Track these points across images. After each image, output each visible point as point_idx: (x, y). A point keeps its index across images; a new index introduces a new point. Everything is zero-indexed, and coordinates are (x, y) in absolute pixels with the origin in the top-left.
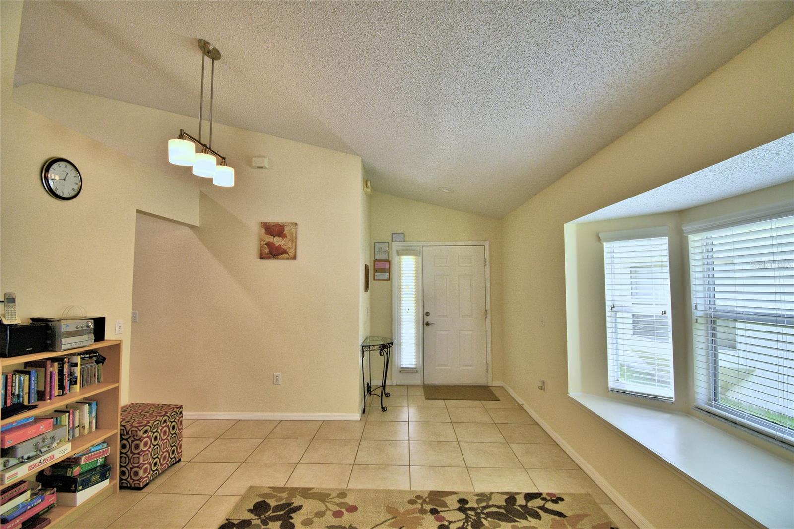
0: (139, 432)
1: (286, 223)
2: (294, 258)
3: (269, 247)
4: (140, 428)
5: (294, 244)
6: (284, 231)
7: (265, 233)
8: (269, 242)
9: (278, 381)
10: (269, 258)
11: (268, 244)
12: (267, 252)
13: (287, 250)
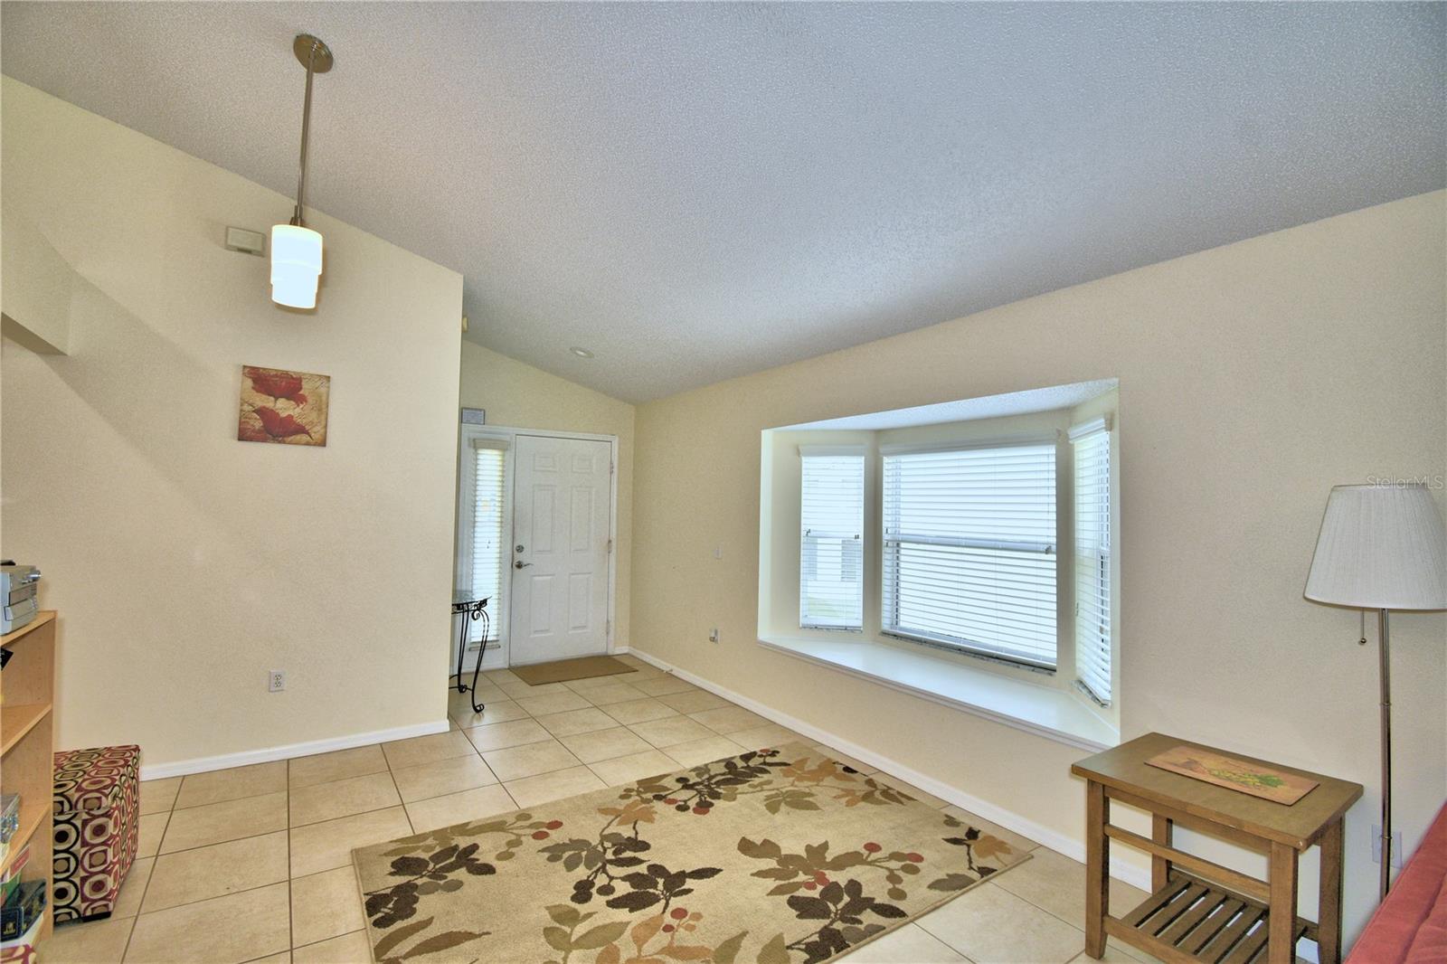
0: (104, 798)
1: (304, 374)
2: (323, 443)
3: (262, 418)
4: (106, 791)
5: (323, 417)
6: (301, 388)
7: (253, 388)
8: (264, 407)
9: (278, 684)
10: (264, 440)
11: (261, 412)
12: (257, 428)
13: (307, 428)
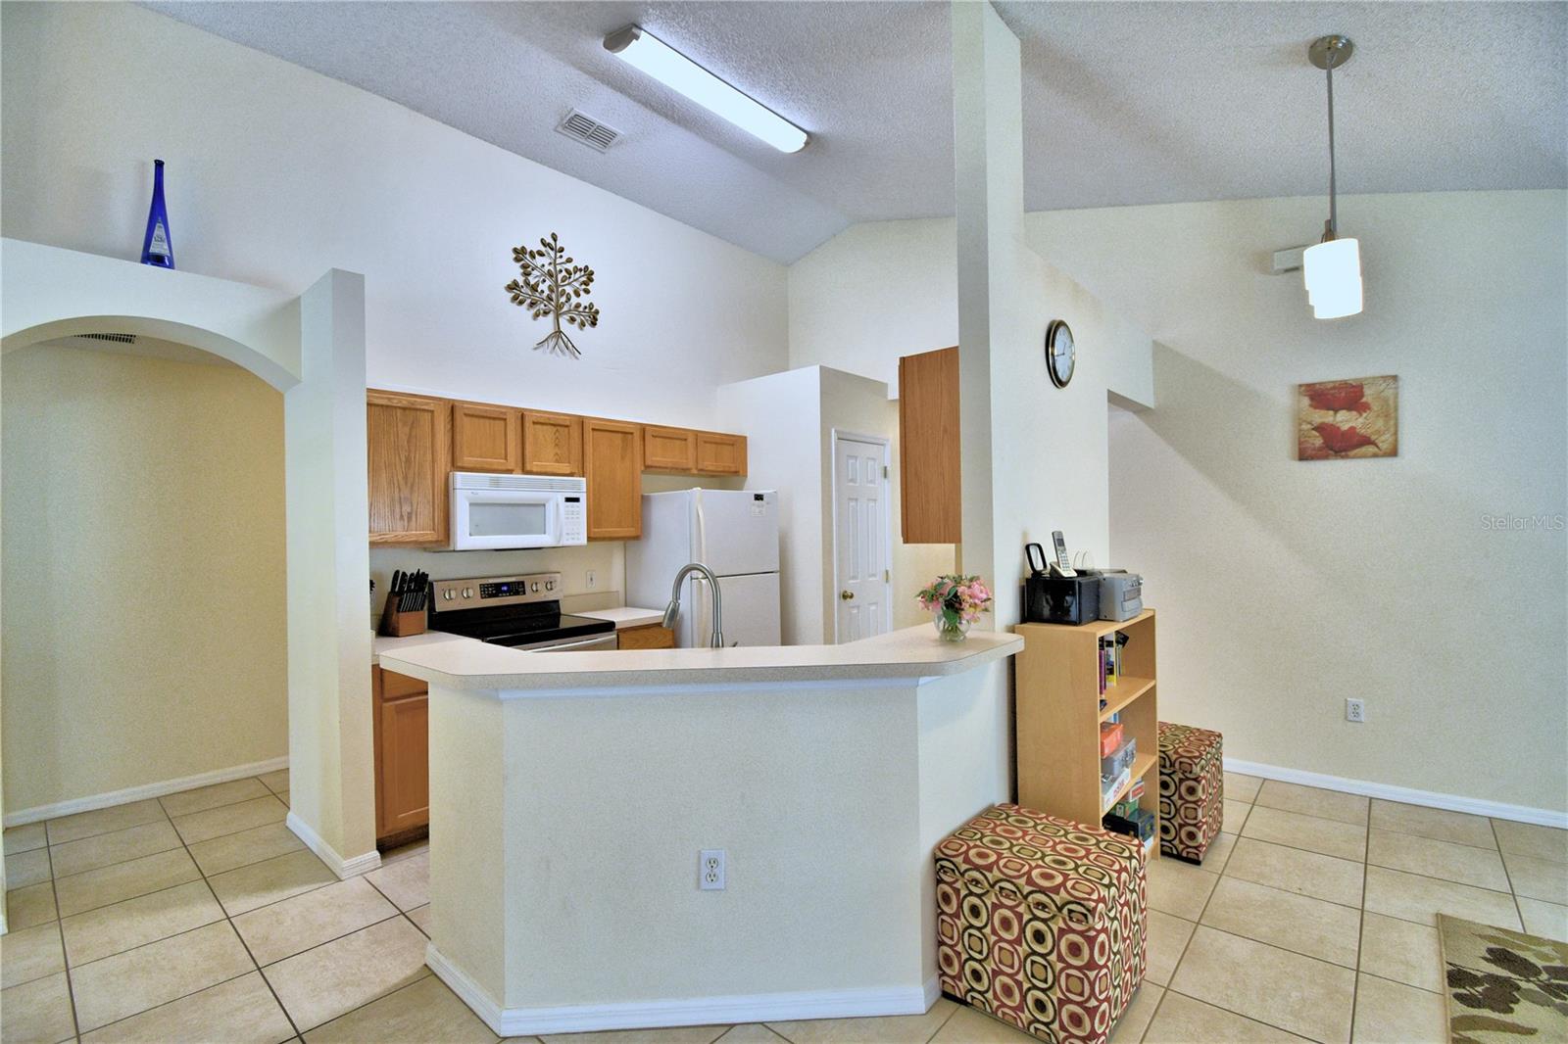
0: (1194, 766)
1: (1366, 379)
2: (1393, 453)
3: (1322, 435)
5: (1392, 423)
6: (1362, 396)
7: (1311, 406)
8: (1323, 423)
9: (1357, 714)
10: (1326, 457)
11: (1320, 428)
13: (1373, 438)
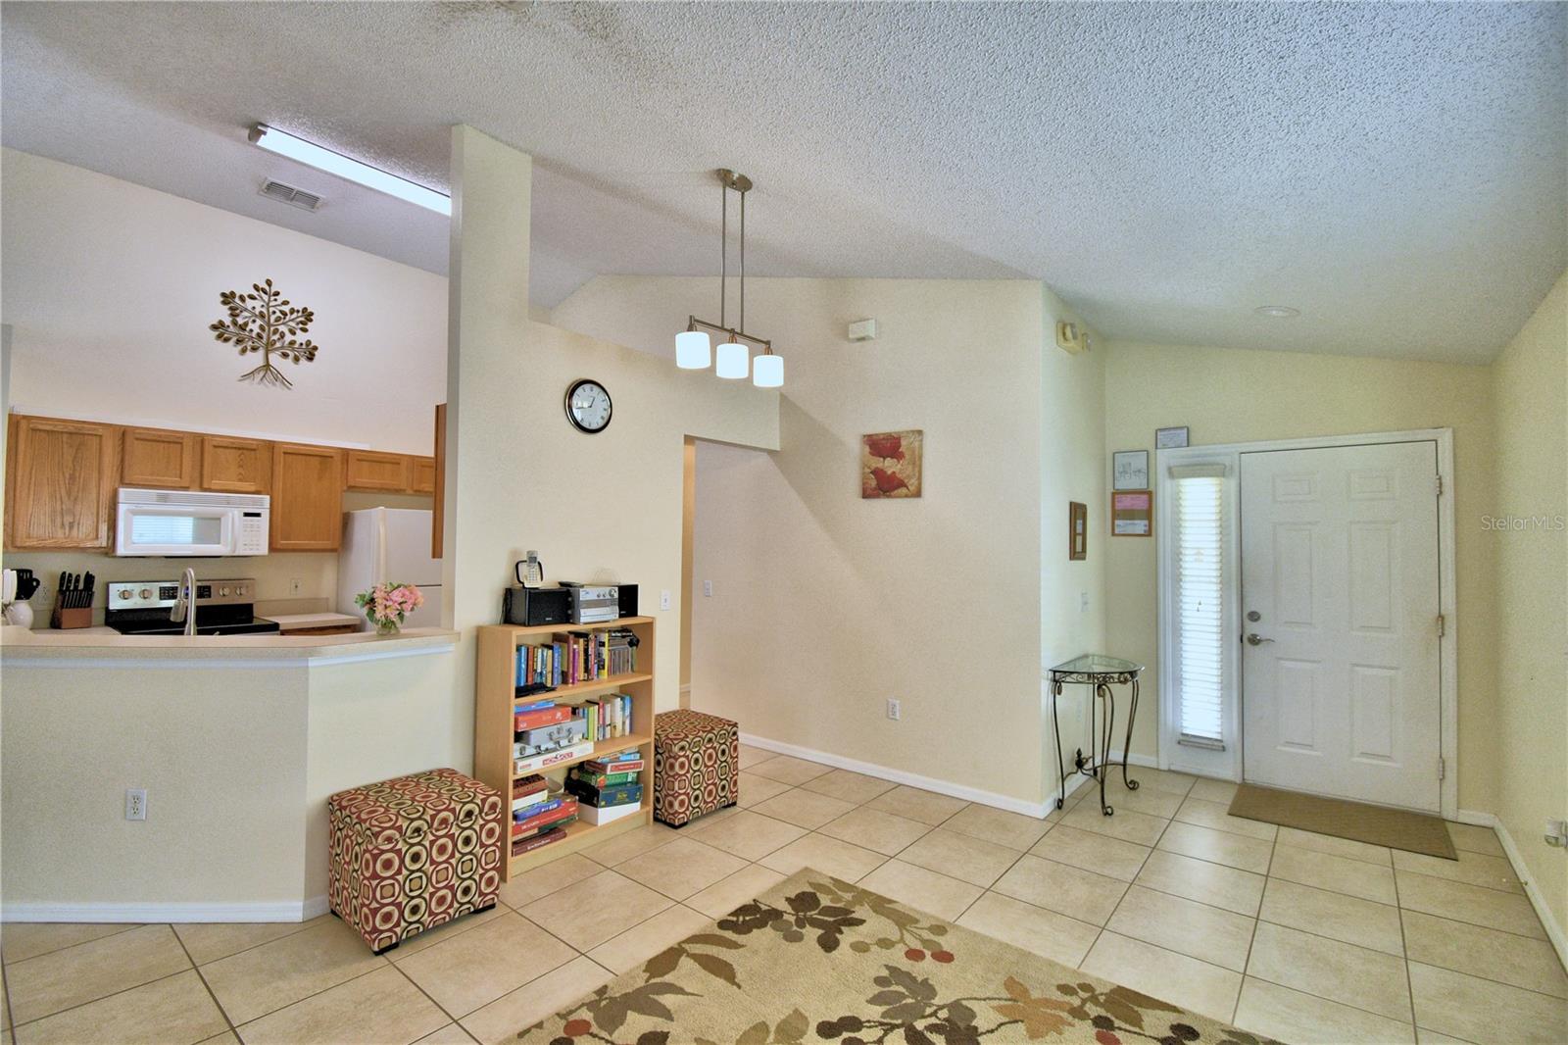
0: (674, 747)
1: (902, 432)
2: (918, 494)
3: (876, 478)
5: (917, 469)
6: (900, 446)
7: (870, 453)
8: (877, 468)
9: (894, 713)
10: (877, 496)
11: (875, 472)
12: (873, 486)
13: (906, 481)
